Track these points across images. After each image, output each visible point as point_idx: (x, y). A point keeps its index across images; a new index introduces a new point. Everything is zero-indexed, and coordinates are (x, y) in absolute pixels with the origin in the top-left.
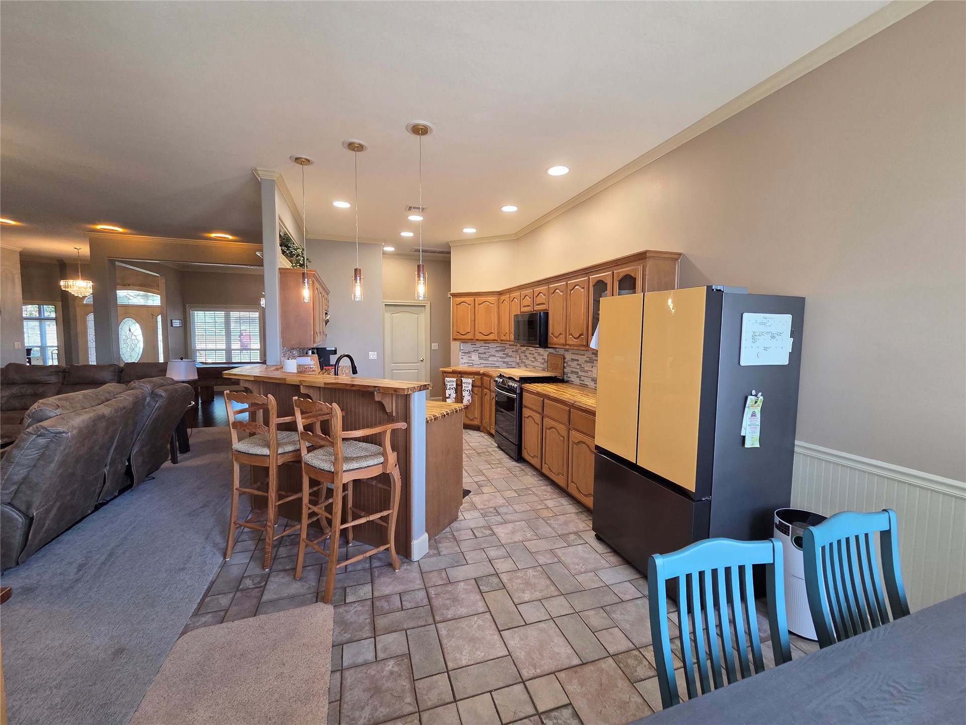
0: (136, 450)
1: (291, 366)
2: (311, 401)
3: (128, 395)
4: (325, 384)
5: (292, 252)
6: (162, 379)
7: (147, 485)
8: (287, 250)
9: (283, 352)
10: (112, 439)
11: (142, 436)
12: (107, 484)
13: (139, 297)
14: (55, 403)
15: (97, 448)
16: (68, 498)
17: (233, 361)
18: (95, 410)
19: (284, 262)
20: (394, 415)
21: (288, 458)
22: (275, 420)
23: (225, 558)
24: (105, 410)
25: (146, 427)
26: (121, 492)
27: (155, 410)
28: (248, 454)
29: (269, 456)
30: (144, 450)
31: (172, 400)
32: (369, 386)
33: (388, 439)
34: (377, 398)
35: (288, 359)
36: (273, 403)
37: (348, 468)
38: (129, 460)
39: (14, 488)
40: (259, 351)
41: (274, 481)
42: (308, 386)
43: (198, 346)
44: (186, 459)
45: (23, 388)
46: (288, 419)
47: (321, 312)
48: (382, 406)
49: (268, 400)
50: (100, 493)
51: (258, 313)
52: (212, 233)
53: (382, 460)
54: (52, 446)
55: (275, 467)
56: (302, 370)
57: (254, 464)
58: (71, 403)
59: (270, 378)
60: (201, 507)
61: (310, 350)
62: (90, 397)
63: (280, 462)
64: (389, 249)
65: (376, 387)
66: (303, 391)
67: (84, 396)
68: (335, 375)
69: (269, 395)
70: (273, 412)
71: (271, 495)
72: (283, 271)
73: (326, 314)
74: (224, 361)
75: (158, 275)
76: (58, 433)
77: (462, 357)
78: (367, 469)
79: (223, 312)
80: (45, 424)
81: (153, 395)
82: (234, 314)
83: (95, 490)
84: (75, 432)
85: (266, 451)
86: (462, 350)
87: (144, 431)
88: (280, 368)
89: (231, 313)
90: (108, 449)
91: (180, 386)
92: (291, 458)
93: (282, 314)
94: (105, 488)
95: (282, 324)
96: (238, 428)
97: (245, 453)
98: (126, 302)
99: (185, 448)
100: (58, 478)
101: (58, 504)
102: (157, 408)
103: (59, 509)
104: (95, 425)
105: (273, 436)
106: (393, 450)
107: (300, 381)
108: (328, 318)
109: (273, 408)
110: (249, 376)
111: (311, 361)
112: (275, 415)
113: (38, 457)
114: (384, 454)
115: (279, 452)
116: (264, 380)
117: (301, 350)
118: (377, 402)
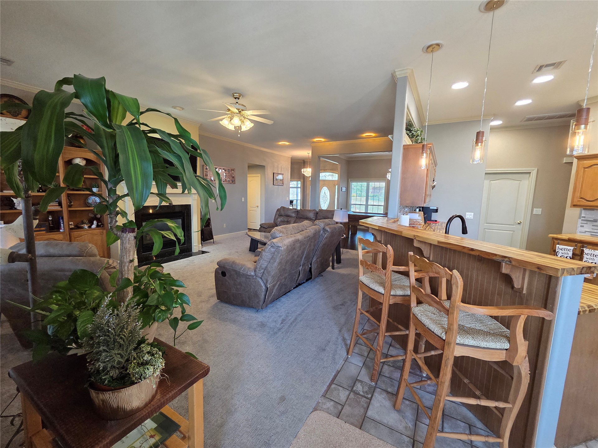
0: (314, 259)
1: (405, 220)
2: (428, 261)
3: (312, 229)
4: (439, 242)
5: (413, 134)
6: (330, 221)
7: (319, 279)
8: (410, 133)
9: (400, 209)
10: (303, 253)
11: (317, 252)
12: (301, 276)
13: (330, 176)
14: (280, 230)
15: (296, 257)
16: (283, 280)
17: (369, 212)
18: (295, 236)
19: (407, 141)
20: (524, 292)
21: (398, 300)
22: (391, 267)
23: (348, 354)
24: (299, 237)
25: (319, 248)
26: (307, 280)
27: (324, 239)
28: (369, 287)
29: (383, 294)
30: (318, 260)
31: (333, 234)
32: (496, 255)
33: (520, 326)
34: (505, 270)
35: (404, 215)
36: (391, 253)
37: (462, 342)
38: (311, 264)
39: (262, 271)
40: (383, 207)
41: (385, 315)
42: (421, 241)
43: (352, 203)
44: (339, 268)
45: (284, 218)
46: (402, 268)
47: (431, 180)
48: (508, 279)
49: (387, 249)
50: (297, 280)
51: (385, 183)
52: (364, 134)
53: (507, 346)
54: (276, 253)
55: (387, 305)
56: (413, 224)
57: (372, 297)
58: (287, 231)
59: (390, 229)
60: (341, 305)
61: (417, 208)
62: (295, 228)
63: (391, 302)
64: (497, 123)
65: (505, 257)
66: (416, 244)
67: (293, 227)
68: (446, 233)
69: (389, 246)
70: (390, 260)
71: (382, 327)
72: (406, 148)
73: (434, 181)
74: (364, 212)
75: (338, 163)
76: (278, 247)
77: (583, 225)
78: (486, 350)
79: (366, 183)
80: (274, 241)
81: (324, 229)
82: (372, 184)
83: (295, 278)
84: (285, 247)
85: (381, 290)
86: (583, 217)
87: (319, 250)
88: (396, 221)
89: (370, 183)
90: (301, 258)
91: (337, 226)
92: (401, 301)
93: (402, 180)
94: (300, 278)
95: (401, 188)
96: (364, 265)
97: (367, 286)
98: (324, 178)
99: (339, 261)
100: (278, 270)
101: (279, 283)
102: (325, 238)
103: (279, 285)
104: (294, 245)
105: (388, 279)
106: (525, 337)
107: (414, 236)
108: (434, 184)
109: (390, 257)
110: (375, 225)
111: (418, 217)
112: (392, 263)
113: (271, 258)
114: (511, 339)
115: (392, 294)
116: (385, 230)
117: (411, 208)
118: (504, 274)
